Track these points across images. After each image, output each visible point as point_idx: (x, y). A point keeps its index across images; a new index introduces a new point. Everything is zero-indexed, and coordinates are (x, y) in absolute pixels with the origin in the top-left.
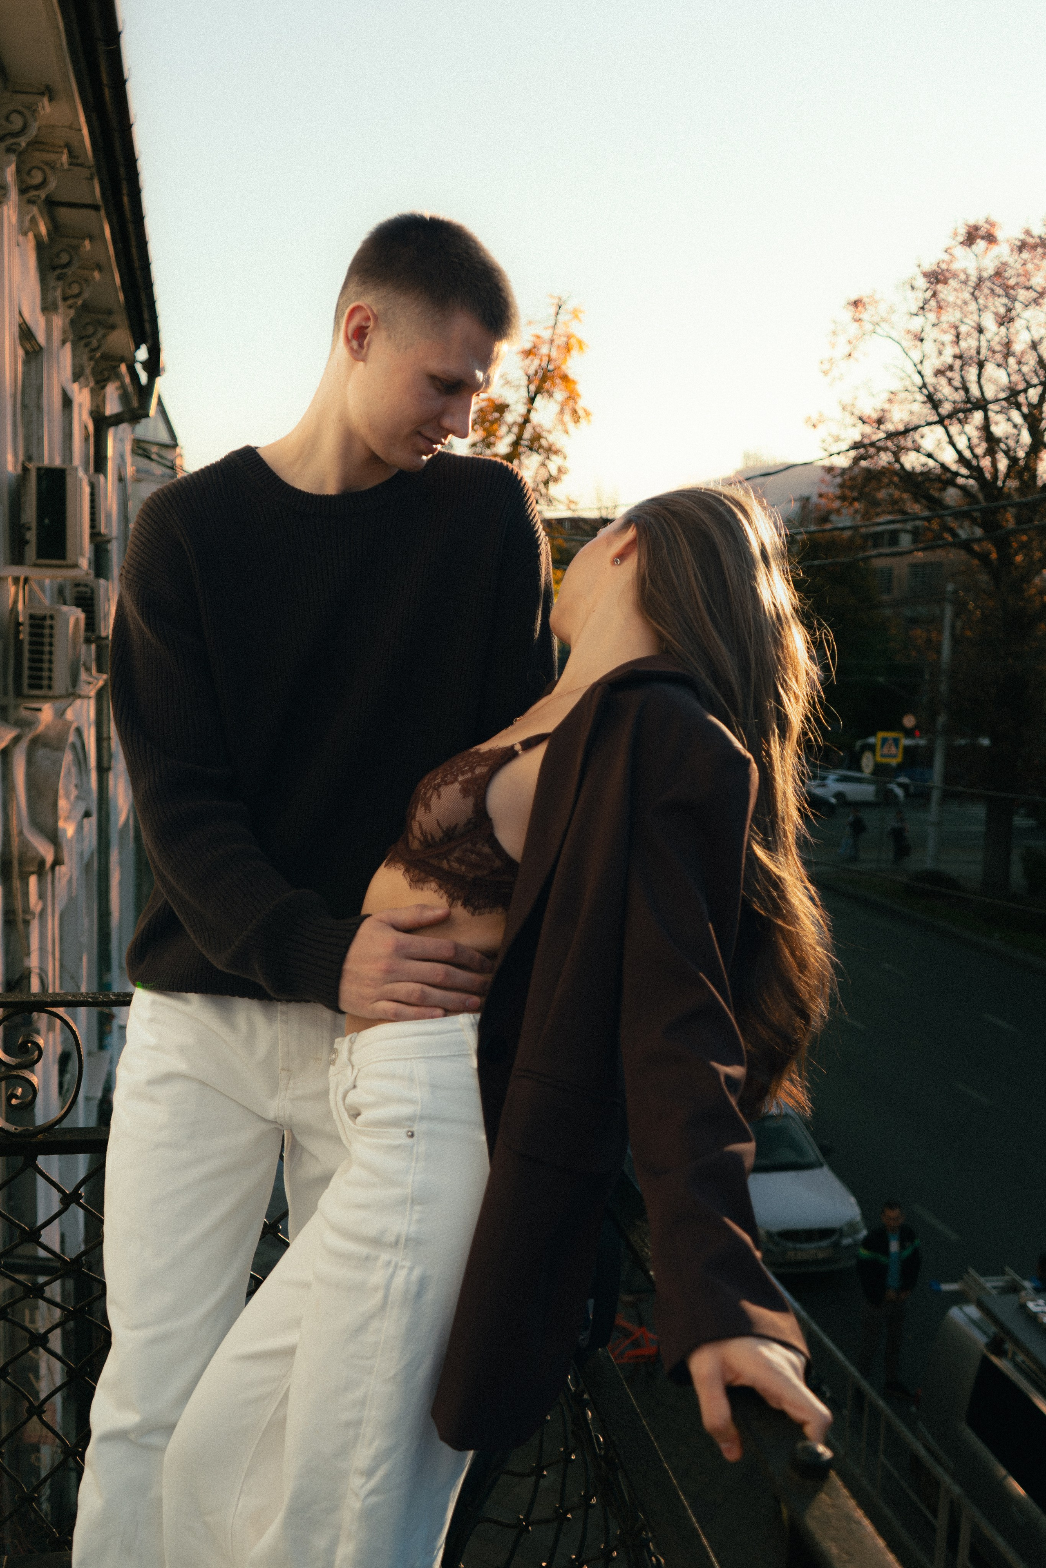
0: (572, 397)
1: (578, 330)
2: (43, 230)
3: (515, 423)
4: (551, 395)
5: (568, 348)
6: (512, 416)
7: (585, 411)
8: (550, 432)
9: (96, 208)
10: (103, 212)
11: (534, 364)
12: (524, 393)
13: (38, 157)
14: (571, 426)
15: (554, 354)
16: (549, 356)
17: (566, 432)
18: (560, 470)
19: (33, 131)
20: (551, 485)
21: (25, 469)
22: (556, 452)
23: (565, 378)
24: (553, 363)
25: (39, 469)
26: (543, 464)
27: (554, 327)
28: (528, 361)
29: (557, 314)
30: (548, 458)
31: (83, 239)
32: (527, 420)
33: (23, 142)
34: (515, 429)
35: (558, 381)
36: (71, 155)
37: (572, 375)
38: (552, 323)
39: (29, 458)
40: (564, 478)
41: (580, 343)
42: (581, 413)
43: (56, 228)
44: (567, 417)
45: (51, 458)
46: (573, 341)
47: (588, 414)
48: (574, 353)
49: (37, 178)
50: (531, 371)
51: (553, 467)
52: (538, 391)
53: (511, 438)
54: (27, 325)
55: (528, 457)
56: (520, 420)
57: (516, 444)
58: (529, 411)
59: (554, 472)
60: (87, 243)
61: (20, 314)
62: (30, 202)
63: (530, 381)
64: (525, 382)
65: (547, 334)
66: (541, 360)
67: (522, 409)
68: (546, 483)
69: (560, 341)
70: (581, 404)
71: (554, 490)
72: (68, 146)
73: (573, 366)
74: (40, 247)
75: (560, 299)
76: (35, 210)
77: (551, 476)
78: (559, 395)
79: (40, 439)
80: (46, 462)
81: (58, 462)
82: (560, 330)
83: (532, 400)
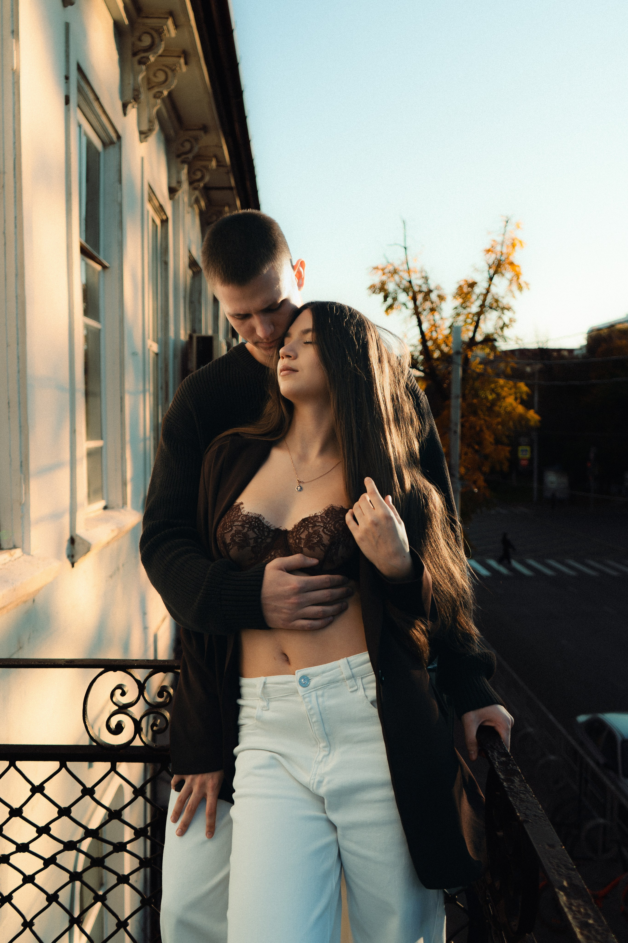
0: (518, 275)
1: (519, 235)
2: (203, 204)
3: (481, 294)
4: (503, 275)
5: (513, 246)
6: (479, 290)
7: (525, 282)
8: (503, 297)
9: (231, 188)
10: (235, 192)
11: (492, 258)
12: (486, 276)
13: (199, 164)
14: (517, 292)
15: (505, 250)
16: (501, 252)
17: (514, 297)
18: (511, 320)
19: (196, 150)
20: (505, 329)
21: (191, 337)
22: (508, 309)
23: (511, 264)
24: (504, 255)
25: (198, 338)
26: (500, 317)
27: (504, 235)
28: (488, 256)
29: (506, 226)
30: (503, 313)
31: (224, 206)
32: (488, 291)
33: (190, 156)
34: (482, 297)
35: (507, 266)
36: (218, 161)
37: (516, 262)
38: (502, 231)
39: (194, 331)
40: (514, 324)
41: (521, 242)
42: (523, 285)
43: (210, 202)
44: (515, 287)
45: (206, 331)
46: (516, 242)
47: (527, 284)
48: (517, 248)
49: (199, 175)
50: (491, 262)
51: (506, 319)
52: (496, 272)
53: (479, 303)
54: (193, 258)
55: (489, 313)
56: (484, 292)
57: (482, 306)
58: (490, 286)
59: (507, 321)
60: (227, 209)
61: (190, 251)
62: (195, 189)
63: (490, 267)
64: (487, 268)
65: (499, 239)
66: (497, 255)
67: (485, 285)
68: (502, 328)
69: (508, 242)
70: (522, 279)
71: (507, 332)
72: (216, 156)
73: (517, 257)
74: (202, 214)
75: (507, 217)
76: (197, 193)
77: (504, 324)
78: (509, 275)
79: (200, 321)
80: (203, 333)
81: (210, 333)
82: (507, 236)
83: (491, 279)
